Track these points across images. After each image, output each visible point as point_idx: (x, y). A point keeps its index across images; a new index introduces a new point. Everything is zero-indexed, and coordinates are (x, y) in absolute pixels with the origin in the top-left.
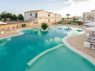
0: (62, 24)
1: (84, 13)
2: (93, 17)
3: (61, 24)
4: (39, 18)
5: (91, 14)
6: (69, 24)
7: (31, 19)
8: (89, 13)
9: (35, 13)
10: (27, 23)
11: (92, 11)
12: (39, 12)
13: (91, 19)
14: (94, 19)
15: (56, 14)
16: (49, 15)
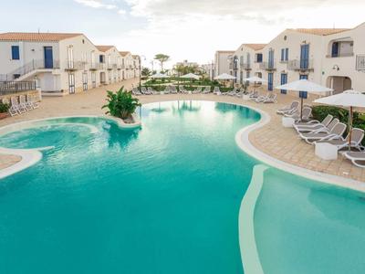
0: (165, 91)
1: (220, 52)
2: (249, 65)
3: (162, 92)
4: (67, 70)
5: (242, 57)
6: (190, 92)
7: (17, 76)
8: (233, 52)
9: (39, 47)
10: (13, 97)
11: (245, 48)
12: (62, 43)
13: (242, 72)
14: (251, 72)
15: (124, 54)
16: (101, 58)
